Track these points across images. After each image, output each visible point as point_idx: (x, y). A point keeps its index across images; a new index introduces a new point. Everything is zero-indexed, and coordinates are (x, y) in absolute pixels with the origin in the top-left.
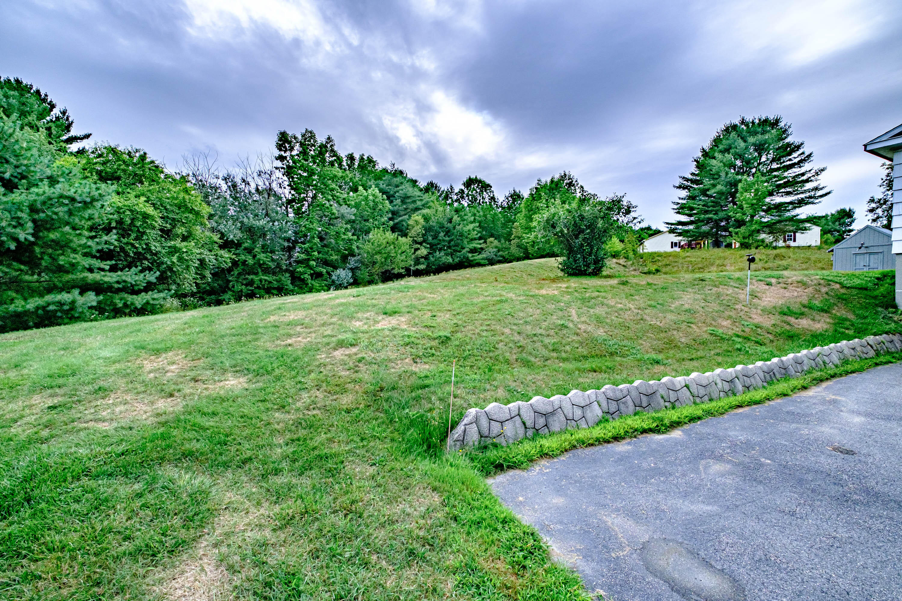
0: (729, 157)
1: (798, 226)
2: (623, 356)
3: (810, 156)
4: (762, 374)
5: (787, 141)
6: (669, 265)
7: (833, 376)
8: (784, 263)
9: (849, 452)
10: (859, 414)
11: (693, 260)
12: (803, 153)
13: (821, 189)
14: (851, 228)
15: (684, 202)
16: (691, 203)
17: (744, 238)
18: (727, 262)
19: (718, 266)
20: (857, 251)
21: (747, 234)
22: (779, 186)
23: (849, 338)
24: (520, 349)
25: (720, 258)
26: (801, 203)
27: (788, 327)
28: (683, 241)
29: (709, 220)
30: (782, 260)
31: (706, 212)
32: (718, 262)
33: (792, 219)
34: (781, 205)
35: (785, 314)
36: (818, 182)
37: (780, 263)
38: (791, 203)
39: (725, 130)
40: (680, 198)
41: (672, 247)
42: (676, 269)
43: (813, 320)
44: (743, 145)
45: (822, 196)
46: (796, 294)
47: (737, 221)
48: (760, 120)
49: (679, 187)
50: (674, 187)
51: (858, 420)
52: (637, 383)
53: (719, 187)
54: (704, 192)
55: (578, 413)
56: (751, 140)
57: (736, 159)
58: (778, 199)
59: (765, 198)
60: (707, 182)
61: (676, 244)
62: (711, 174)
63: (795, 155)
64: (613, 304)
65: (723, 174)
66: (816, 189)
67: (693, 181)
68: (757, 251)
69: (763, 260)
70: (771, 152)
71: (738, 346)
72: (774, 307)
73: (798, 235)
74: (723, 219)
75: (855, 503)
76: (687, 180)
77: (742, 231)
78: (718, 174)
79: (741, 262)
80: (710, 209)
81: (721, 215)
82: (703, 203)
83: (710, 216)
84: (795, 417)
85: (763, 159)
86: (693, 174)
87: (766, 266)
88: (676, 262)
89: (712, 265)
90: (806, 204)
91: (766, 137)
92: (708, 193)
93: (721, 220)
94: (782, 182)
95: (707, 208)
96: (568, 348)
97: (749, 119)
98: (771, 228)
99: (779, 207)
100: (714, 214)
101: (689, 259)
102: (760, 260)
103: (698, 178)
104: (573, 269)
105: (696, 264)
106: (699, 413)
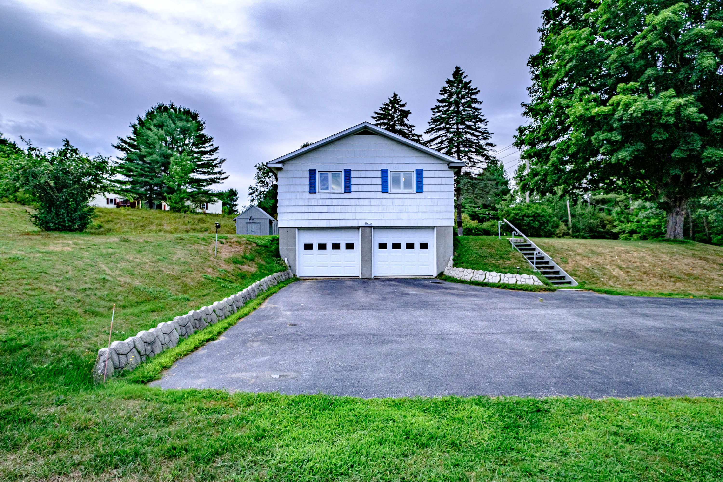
0: (161, 132)
1: (210, 198)
2: (164, 298)
3: (217, 149)
4: (242, 299)
5: (202, 132)
6: (112, 221)
7: (268, 296)
8: (205, 226)
9: (295, 325)
10: (287, 311)
11: (135, 218)
12: (212, 145)
13: (224, 173)
14: (236, 203)
15: (123, 162)
16: (129, 165)
17: (176, 203)
18: (163, 222)
19: (157, 225)
20: (248, 221)
21: (178, 200)
22: (199, 166)
23: (268, 275)
24: (80, 303)
25: (157, 218)
26: (212, 181)
27: (240, 271)
28: (118, 198)
29: (146, 184)
30: (203, 223)
31: (142, 175)
32: (156, 221)
33: (206, 193)
34: (199, 181)
35: (236, 263)
36: (221, 168)
37: (202, 225)
38: (206, 180)
39: (158, 108)
40: (118, 158)
41: (108, 203)
42: (118, 225)
43: (249, 266)
44: (173, 125)
45: (223, 179)
46: (237, 250)
47: (169, 188)
48: (184, 109)
49: (118, 147)
50: (113, 146)
51: (289, 313)
52: (191, 313)
53: (155, 156)
54: (142, 157)
55: (167, 338)
56: (179, 124)
57: (167, 135)
58: (197, 176)
59: (189, 173)
60: (144, 149)
61: (111, 200)
62: (147, 143)
63: (207, 145)
64: (131, 259)
65: (158, 146)
66: (220, 173)
67: (130, 145)
68: (185, 215)
69: (191, 222)
70: (192, 137)
71: (222, 285)
72: (229, 259)
73: (209, 205)
74: (158, 184)
75: (307, 339)
76: (125, 142)
77: (174, 197)
78: (153, 144)
79: (175, 223)
80: (147, 173)
81: (156, 180)
82: (140, 167)
83: (148, 180)
84: (266, 317)
85: (187, 142)
86: (130, 138)
87: (193, 227)
88: (118, 219)
89: (152, 223)
90: (215, 182)
91: (189, 125)
92: (145, 159)
93: (156, 185)
94: (200, 163)
95: (144, 172)
96: (120, 297)
97: (177, 105)
98: (192, 197)
99: (198, 181)
100: (150, 179)
101: (131, 217)
102: (189, 222)
103: (136, 143)
104: (55, 224)
105: (138, 222)
106: (226, 325)
